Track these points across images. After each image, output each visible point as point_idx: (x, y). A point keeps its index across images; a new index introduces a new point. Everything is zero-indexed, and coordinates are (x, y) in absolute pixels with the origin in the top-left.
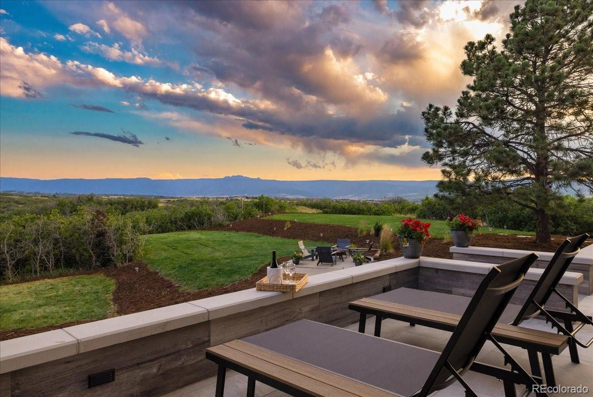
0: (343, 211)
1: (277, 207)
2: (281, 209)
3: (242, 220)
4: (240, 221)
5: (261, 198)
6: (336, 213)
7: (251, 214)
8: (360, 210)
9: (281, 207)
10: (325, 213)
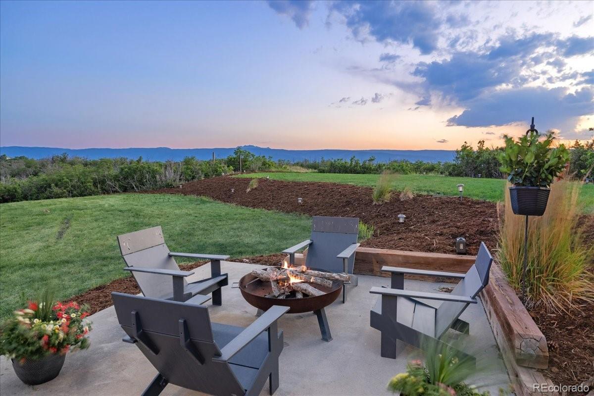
0: (345, 170)
1: (260, 164)
2: (265, 167)
3: (203, 179)
4: (200, 180)
5: (238, 151)
6: (335, 173)
7: (217, 171)
8: (364, 168)
9: (264, 164)
10: (321, 172)
